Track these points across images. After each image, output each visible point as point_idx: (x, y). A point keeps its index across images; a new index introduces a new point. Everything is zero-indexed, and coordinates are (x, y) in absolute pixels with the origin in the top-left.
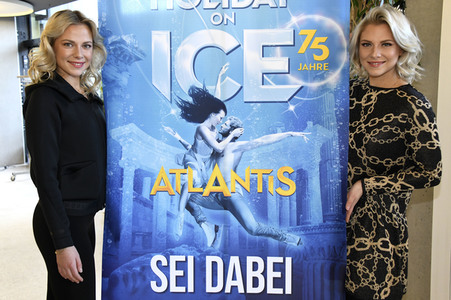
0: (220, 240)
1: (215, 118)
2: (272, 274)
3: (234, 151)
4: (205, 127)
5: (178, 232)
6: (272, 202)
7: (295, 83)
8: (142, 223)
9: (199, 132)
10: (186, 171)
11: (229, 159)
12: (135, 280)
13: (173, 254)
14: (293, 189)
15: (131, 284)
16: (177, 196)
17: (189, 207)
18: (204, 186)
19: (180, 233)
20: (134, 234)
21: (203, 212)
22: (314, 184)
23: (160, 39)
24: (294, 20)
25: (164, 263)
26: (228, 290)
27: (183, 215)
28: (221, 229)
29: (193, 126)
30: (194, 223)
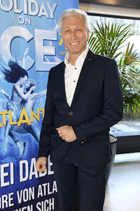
0: (26, 151)
3: (32, 99)
4: (17, 85)
5: (5, 149)
7: (58, 61)
9: (14, 89)
10: (8, 112)
11: (30, 104)
13: (2, 163)
16: (4, 128)
17: (10, 134)
18: (18, 120)
19: (6, 150)
24: (57, 27)
26: (31, 178)
27: (8, 139)
28: (27, 144)
29: (11, 85)
30: (13, 143)
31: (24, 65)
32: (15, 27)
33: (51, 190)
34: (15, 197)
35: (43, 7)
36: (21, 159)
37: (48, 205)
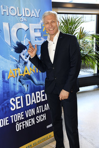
0: (29, 89)
1: (24, 51)
2: (42, 96)
4: (21, 54)
5: (17, 89)
6: (40, 74)
7: (43, 40)
8: (6, 89)
9: (20, 56)
10: (18, 69)
12: (6, 109)
13: (16, 97)
15: (4, 111)
16: (16, 78)
17: (20, 81)
18: (23, 73)
19: (18, 89)
20: (4, 93)
23: (6, 25)
24: (41, 21)
25: (14, 100)
26: (32, 104)
27: (18, 83)
28: (29, 86)
29: (18, 54)
30: (21, 85)
31: (25, 43)
32: (19, 24)
33: (44, 110)
34: (24, 114)
35: (33, 12)
36: (26, 94)
37: (42, 117)
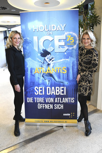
1: (48, 56)
2: (61, 91)
4: (46, 58)
5: (41, 82)
6: (61, 75)
7: (66, 48)
8: (33, 80)
9: (45, 59)
10: (42, 68)
11: (51, 65)
13: (39, 86)
14: (66, 72)
15: (31, 93)
16: (40, 74)
17: (43, 76)
20: (31, 82)
21: (46, 77)
22: (71, 71)
24: (66, 33)
25: (38, 89)
26: (52, 94)
28: (50, 81)
31: (49, 50)
33: (62, 101)
35: (59, 27)
36: (47, 86)
37: (60, 106)
